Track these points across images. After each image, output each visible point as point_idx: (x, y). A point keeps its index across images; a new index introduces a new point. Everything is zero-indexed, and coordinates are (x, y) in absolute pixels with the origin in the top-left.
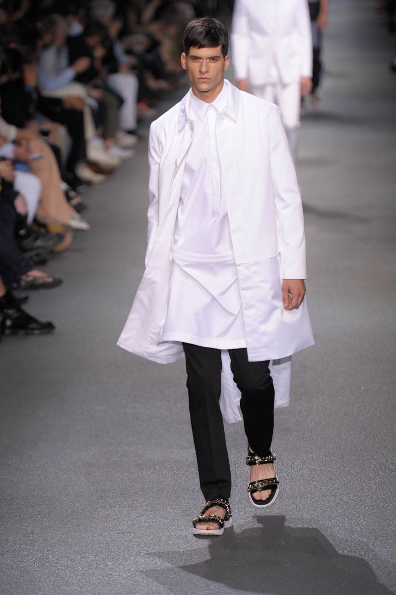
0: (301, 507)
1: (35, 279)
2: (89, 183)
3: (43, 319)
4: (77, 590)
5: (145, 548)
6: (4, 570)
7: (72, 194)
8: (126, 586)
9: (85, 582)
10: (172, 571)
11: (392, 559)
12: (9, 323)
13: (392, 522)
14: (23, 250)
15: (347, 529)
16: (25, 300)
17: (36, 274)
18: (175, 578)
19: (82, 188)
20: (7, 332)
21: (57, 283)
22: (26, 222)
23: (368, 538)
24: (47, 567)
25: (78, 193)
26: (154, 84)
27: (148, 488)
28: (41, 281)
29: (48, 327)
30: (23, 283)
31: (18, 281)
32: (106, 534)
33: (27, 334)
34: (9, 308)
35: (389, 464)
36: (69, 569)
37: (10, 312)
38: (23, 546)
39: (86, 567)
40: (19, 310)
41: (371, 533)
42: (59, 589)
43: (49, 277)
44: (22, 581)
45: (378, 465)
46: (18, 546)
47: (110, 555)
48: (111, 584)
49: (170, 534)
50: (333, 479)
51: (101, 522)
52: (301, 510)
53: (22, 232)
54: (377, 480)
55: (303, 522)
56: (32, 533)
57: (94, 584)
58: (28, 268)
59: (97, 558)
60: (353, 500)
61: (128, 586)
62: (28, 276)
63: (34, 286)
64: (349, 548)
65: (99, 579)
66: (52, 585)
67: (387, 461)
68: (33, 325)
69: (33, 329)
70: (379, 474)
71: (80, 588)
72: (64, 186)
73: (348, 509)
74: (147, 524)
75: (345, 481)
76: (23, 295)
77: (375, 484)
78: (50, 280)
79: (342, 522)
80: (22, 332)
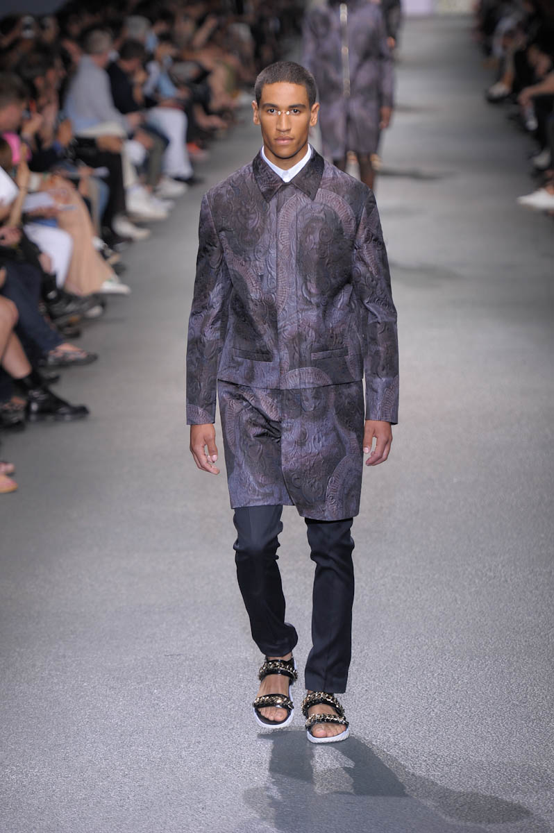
0: (383, 622)
1: (65, 354)
2: (129, 240)
3: (75, 402)
4: (117, 724)
5: (197, 673)
6: (30, 701)
7: (109, 252)
8: (176, 718)
9: (126, 714)
10: (230, 700)
11: (490, 682)
12: (34, 407)
13: (491, 639)
14: (53, 317)
15: (436, 648)
16: (55, 380)
17: (66, 349)
18: (234, 708)
19: (120, 246)
20: (33, 417)
21: (92, 359)
22: (55, 283)
23: (462, 658)
24: (82, 697)
25: (116, 251)
26: (204, 121)
27: (201, 602)
28: (72, 357)
29: (81, 412)
30: (51, 360)
31: (45, 358)
32: (152, 657)
33: (56, 420)
34: (34, 388)
35: (487, 570)
36: (108, 699)
37: (35, 393)
38: (53, 673)
39: (127, 696)
40: (46, 391)
41: (466, 652)
42: (96, 723)
43: (82, 352)
44: (51, 714)
45: (473, 572)
46: (47, 672)
47: (156, 682)
48: (157, 717)
49: (228, 656)
50: (420, 589)
51: (145, 642)
52: (382, 626)
53: (52, 295)
54: (473, 590)
55: (384, 640)
56: (64, 656)
57: (137, 716)
58: (57, 342)
59: (141, 686)
60: (443, 613)
61: (178, 719)
62: (56, 352)
63: (64, 364)
64: (439, 671)
65: (144, 710)
66: (88, 718)
67: (484, 567)
68: (63, 410)
69: (63, 414)
70: (475, 582)
71: (121, 721)
72: (98, 243)
73: (438, 624)
74: (200, 645)
75: (434, 591)
76: (53, 374)
77: (470, 593)
78: (82, 356)
79: (431, 640)
80: (50, 418)
